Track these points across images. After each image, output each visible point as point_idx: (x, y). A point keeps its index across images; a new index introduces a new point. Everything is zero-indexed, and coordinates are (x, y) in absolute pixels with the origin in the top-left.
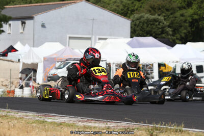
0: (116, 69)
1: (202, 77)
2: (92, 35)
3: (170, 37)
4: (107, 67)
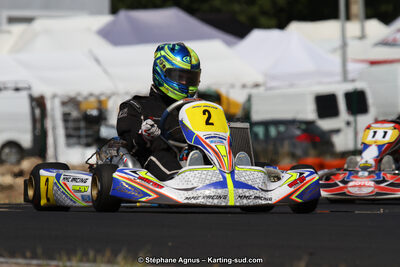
1: (337, 131)
3: (237, 7)
4: (33, 109)
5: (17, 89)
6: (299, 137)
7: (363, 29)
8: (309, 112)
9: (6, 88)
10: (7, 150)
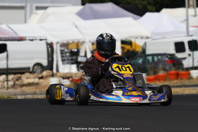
0: (61, 51)
1: (185, 58)
2: (26, 2)
4: (48, 48)
5: (41, 40)
6: (167, 61)
7: (195, 12)
8: (172, 50)
9: (36, 39)
10: (36, 67)
